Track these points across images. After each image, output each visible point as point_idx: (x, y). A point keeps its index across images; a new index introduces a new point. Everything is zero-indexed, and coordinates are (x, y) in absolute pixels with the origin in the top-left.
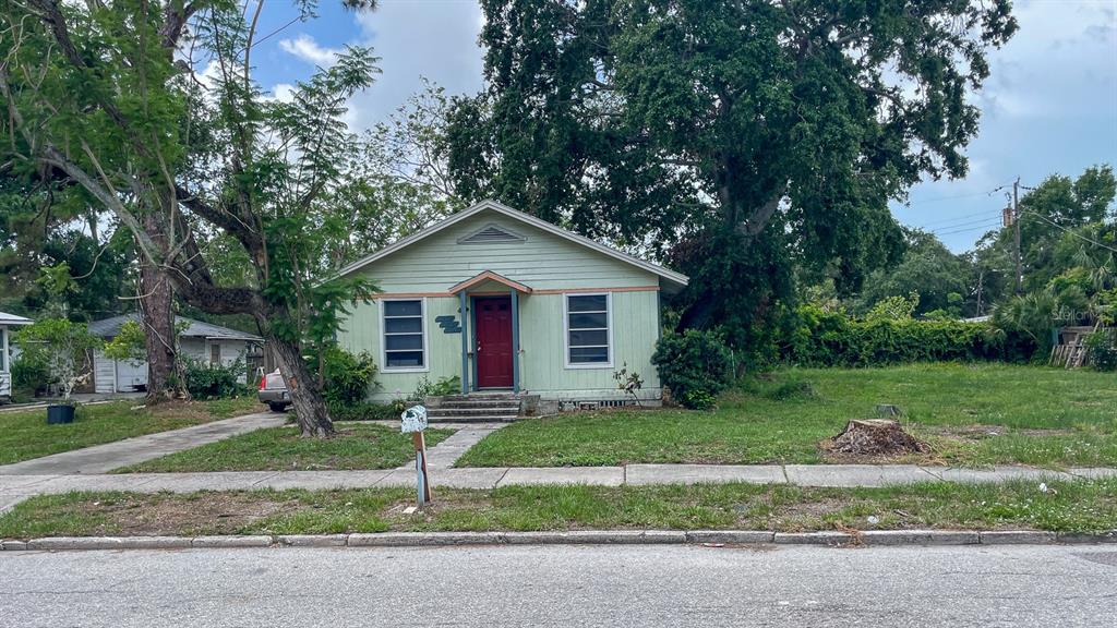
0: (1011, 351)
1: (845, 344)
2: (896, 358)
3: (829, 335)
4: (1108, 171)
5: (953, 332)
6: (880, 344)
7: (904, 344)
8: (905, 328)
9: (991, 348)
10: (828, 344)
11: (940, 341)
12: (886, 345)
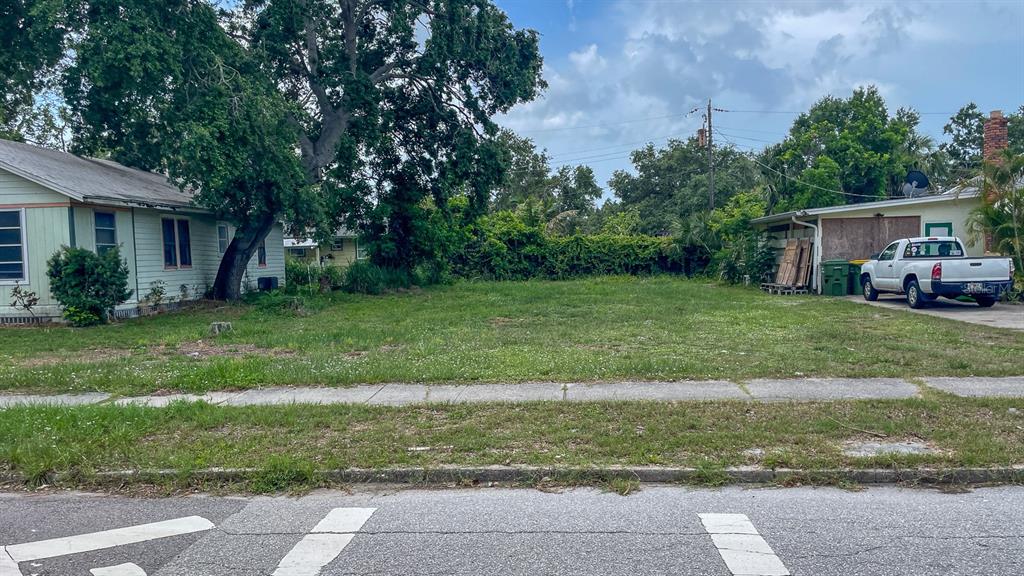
0: (692, 265)
1: (544, 257)
2: (588, 271)
3: (528, 249)
4: (873, 93)
5: (640, 247)
6: (572, 258)
7: (595, 257)
8: (598, 243)
9: (674, 263)
10: (527, 257)
11: (627, 255)
12: (578, 259)
